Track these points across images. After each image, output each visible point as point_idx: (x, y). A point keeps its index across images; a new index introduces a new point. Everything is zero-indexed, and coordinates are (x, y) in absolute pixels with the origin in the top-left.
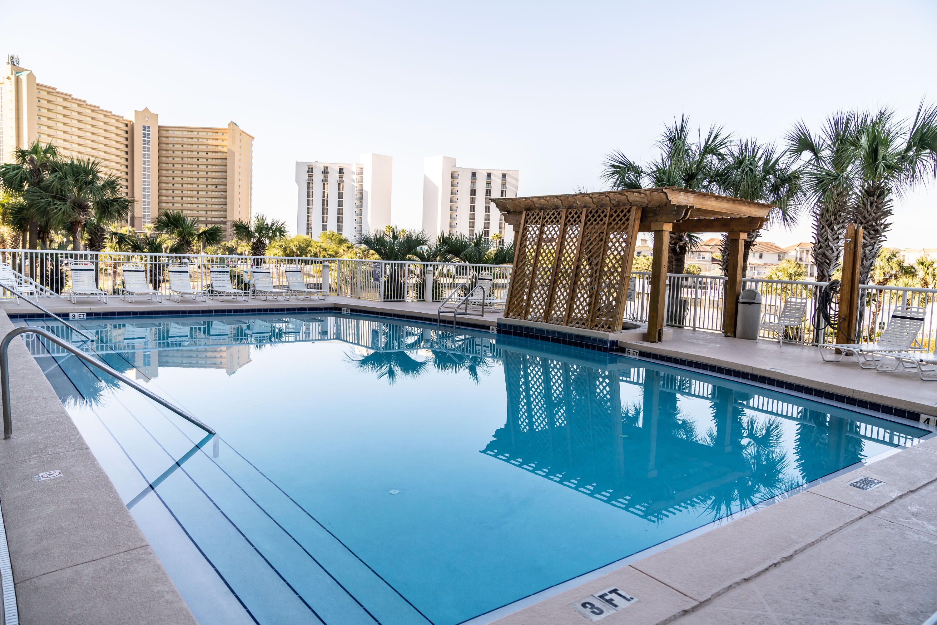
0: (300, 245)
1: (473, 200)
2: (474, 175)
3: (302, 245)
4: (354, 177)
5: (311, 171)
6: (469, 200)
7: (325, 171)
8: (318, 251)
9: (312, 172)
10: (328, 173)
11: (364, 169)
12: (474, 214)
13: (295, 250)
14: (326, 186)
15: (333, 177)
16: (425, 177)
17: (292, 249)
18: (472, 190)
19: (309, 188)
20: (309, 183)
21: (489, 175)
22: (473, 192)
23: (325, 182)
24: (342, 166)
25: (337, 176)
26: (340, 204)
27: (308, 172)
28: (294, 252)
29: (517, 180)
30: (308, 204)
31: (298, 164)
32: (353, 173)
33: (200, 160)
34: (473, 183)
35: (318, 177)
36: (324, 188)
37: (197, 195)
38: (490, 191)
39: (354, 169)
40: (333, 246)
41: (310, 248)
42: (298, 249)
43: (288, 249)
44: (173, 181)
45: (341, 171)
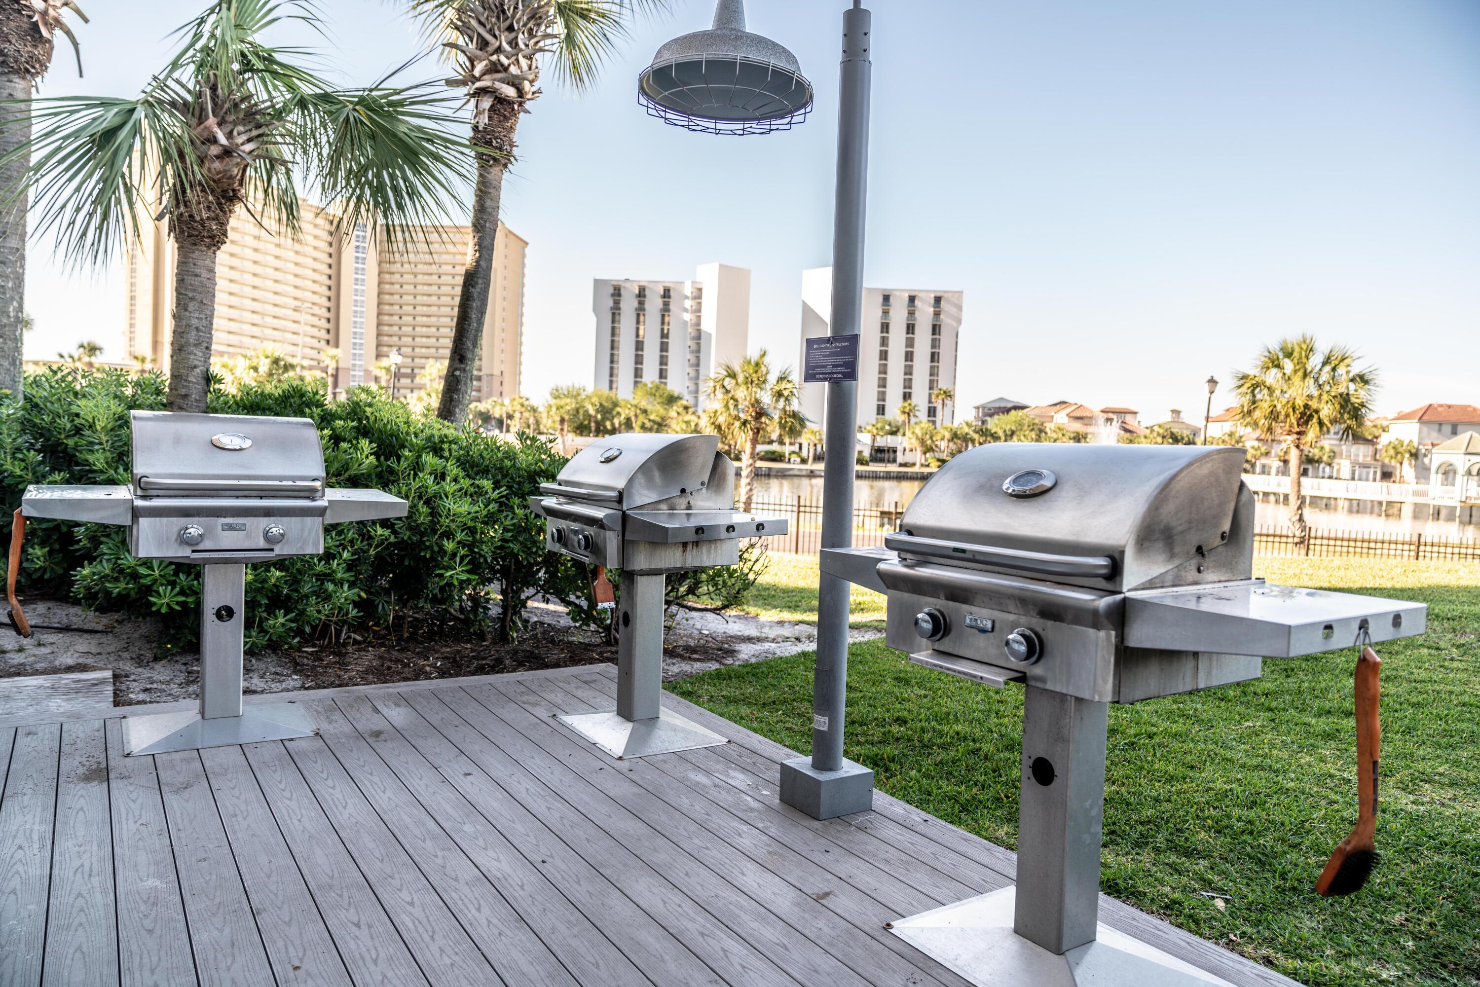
0: (601, 405)
1: (884, 342)
2: (886, 298)
3: (605, 404)
4: (688, 304)
5: (617, 292)
6: (878, 341)
7: (642, 294)
8: (632, 414)
9: (619, 295)
10: (645, 296)
11: (704, 291)
12: (886, 365)
13: (592, 412)
14: (642, 318)
15: (654, 304)
16: (805, 305)
17: (587, 411)
18: (882, 324)
19: (613, 321)
20: (614, 314)
21: (912, 299)
22: (885, 327)
23: (640, 310)
24: (667, 285)
25: (659, 303)
26: (664, 347)
27: (613, 295)
28: (590, 416)
29: (960, 308)
30: (612, 348)
31: (597, 282)
32: (687, 297)
33: (443, 277)
34: (886, 313)
35: (629, 305)
36: (638, 322)
37: (437, 334)
38: (913, 325)
39: (688, 290)
40: (658, 407)
41: (618, 409)
42: (597, 411)
43: (581, 411)
44: (400, 312)
45: (666, 294)
